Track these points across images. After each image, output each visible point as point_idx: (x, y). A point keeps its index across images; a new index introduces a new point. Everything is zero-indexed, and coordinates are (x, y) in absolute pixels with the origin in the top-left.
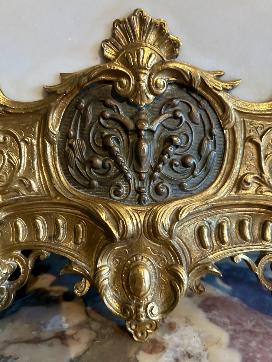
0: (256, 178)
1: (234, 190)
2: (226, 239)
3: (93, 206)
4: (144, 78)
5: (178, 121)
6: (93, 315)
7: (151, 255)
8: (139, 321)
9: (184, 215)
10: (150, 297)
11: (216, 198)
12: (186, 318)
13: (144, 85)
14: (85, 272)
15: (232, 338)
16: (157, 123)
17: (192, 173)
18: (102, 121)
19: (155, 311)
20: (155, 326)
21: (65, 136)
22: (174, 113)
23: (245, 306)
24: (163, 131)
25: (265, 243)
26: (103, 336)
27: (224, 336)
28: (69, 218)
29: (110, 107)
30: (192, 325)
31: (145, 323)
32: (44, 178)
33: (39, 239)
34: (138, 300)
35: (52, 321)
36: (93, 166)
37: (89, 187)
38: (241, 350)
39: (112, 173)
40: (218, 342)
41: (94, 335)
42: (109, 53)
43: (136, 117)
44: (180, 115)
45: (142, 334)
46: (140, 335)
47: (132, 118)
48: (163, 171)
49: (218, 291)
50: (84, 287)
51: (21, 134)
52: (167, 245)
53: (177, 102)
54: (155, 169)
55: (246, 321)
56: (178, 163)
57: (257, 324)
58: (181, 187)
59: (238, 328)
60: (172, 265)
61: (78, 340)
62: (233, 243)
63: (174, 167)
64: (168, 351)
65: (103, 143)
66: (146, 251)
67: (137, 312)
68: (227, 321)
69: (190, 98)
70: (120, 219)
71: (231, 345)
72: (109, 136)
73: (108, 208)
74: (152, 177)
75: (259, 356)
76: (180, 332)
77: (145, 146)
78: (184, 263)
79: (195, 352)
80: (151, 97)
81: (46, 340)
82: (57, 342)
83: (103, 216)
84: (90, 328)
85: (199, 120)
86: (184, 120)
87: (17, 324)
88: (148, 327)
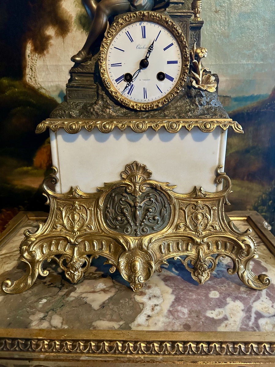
0: (184, 225)
1: (175, 229)
2: (171, 250)
3: (117, 237)
4: (138, 187)
5: (152, 202)
6: (116, 283)
7: (140, 256)
8: (136, 283)
9: (153, 241)
10: (140, 274)
11: (167, 233)
12: (156, 284)
13: (138, 189)
14: (114, 263)
15: (173, 291)
16: (143, 203)
17: (157, 223)
18: (121, 202)
19: (142, 279)
20: (142, 285)
21: (106, 207)
22: (150, 199)
23: (183, 279)
24: (145, 206)
25: (188, 252)
26: (121, 290)
27: (170, 290)
28: (107, 241)
29: (125, 196)
30: (158, 286)
31: (138, 284)
32: (97, 224)
33: (95, 250)
34: (135, 275)
35: (99, 285)
36: (117, 220)
37: (115, 229)
38: (175, 295)
39: (125, 223)
40: (167, 292)
41: (117, 290)
42: (124, 176)
43: (134, 201)
44: (152, 199)
45: (137, 289)
46: (136, 289)
47: (133, 201)
48: (145, 222)
49: (172, 273)
50: (113, 270)
51: (87, 206)
52: (146, 252)
53: (151, 194)
54: (142, 222)
55: (181, 285)
56: (151, 219)
57: (186, 286)
58: (153, 229)
59: (177, 288)
60: (148, 261)
61: (111, 292)
62: (174, 252)
63: (150, 221)
64: (147, 295)
65: (121, 211)
66: (138, 255)
67: (135, 279)
68: (173, 285)
69: (156, 193)
70: (128, 242)
71: (172, 293)
72: (124, 208)
73: (123, 238)
74: (141, 225)
75: (182, 297)
76: (152, 289)
77: (138, 213)
78: (154, 260)
79: (157, 295)
80: (141, 193)
81: (98, 292)
82: (102, 292)
83: (122, 241)
84: (115, 288)
85: (160, 202)
86: (154, 201)
87: (84, 286)
88: (139, 286)
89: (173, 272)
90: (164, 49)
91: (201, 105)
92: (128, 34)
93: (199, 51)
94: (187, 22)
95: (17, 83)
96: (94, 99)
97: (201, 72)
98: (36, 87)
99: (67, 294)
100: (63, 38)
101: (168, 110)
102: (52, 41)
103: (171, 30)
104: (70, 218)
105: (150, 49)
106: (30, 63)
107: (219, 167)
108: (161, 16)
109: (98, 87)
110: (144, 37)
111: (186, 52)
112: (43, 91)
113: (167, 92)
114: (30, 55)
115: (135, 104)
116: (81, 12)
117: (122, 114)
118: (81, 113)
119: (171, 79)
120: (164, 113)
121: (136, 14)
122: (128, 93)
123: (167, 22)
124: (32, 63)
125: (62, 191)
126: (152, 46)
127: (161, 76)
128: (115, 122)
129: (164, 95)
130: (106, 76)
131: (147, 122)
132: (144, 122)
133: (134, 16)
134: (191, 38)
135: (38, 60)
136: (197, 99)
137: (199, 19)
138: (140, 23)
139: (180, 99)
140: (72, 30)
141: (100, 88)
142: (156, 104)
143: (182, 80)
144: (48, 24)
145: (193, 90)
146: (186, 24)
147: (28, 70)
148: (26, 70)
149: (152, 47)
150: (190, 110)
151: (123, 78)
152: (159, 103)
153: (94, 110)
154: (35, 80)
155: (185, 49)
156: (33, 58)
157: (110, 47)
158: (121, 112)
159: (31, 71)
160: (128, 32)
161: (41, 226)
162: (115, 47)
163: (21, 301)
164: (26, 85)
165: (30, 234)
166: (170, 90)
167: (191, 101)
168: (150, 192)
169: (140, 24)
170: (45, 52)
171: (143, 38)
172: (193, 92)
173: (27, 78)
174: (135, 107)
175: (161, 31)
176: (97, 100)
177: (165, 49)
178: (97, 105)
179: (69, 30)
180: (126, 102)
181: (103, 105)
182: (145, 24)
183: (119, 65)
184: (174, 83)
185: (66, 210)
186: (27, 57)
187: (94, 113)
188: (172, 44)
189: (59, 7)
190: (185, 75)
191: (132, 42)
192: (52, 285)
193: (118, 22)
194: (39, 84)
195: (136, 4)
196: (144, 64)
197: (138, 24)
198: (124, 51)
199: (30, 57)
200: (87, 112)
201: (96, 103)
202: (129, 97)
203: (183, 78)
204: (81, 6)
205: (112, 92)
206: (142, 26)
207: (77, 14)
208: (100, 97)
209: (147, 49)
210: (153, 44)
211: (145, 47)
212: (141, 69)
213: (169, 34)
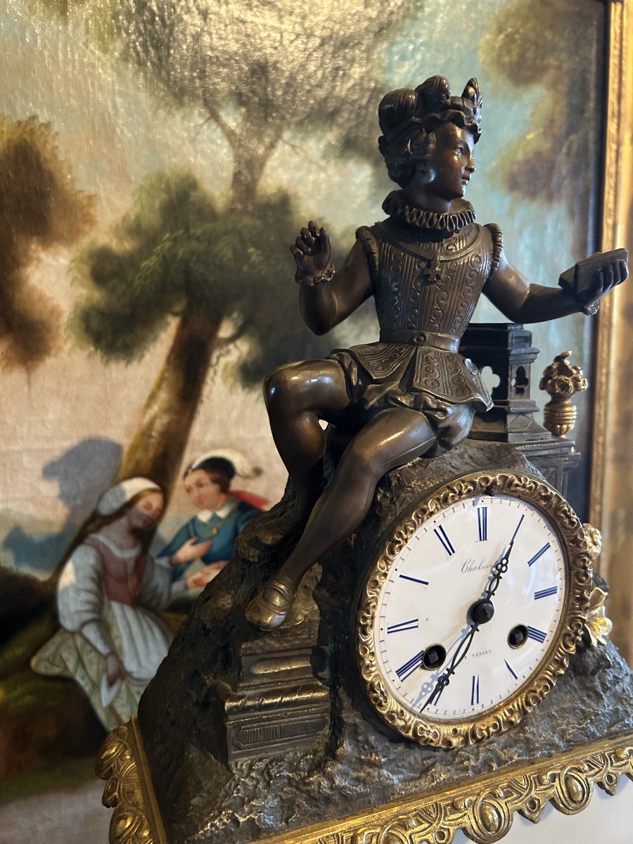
90: (529, 563)
92: (441, 533)
94: (557, 467)
96: (319, 735)
100: (29, 371)
103: (552, 514)
105: (500, 571)
108: (536, 485)
109: (337, 698)
110: (483, 536)
111: (585, 568)
113: (529, 674)
116: (89, 299)
119: (541, 637)
121: (474, 483)
122: (430, 701)
123: (546, 498)
126: (504, 562)
127: (518, 636)
129: (521, 681)
130: (375, 670)
136: (597, 676)
138: (473, 499)
140: (60, 349)
141: (349, 703)
142: (505, 718)
145: (589, 656)
146: (556, 474)
149: (506, 565)
150: (586, 715)
151: (420, 662)
152: (511, 711)
153: (331, 785)
155: (585, 561)
157: (388, 577)
158: (410, 763)
160: (440, 527)
162: (401, 576)
166: (535, 666)
167: (582, 683)
169: (474, 504)
171: (481, 540)
172: (591, 662)
174: (454, 741)
175: (523, 516)
177: (531, 563)
178: (341, 763)
179: (49, 348)
180: (431, 736)
181: (357, 758)
182: (486, 501)
183: (411, 625)
184: (546, 645)
187: (334, 796)
188: (547, 546)
191: (450, 554)
193: (423, 510)
196: (479, 613)
197: (469, 502)
198: (427, 583)
200: (312, 799)
201: (334, 758)
202: (432, 711)
203: (573, 635)
204: (89, 282)
205: (392, 715)
206: (479, 509)
207: (77, 305)
208: (347, 731)
209: (490, 569)
210: (507, 557)
211: (484, 565)
212: (475, 629)
213: (542, 521)
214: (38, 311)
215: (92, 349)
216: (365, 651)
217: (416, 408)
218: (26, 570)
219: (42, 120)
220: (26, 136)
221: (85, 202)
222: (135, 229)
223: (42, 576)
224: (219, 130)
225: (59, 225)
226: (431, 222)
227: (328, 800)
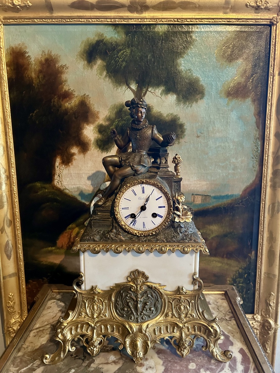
0: (171, 313)
1: (165, 317)
2: (162, 332)
3: (124, 323)
4: (139, 287)
5: (148, 298)
6: (123, 355)
7: (141, 337)
8: (137, 357)
9: (150, 326)
10: (140, 350)
11: (159, 320)
13: (139, 289)
14: (122, 342)
15: (164, 363)
16: (142, 298)
17: (153, 313)
18: (127, 297)
19: (141, 354)
20: (141, 359)
21: (116, 301)
22: (147, 295)
23: (171, 353)
24: (144, 300)
25: (174, 333)
26: (126, 362)
27: (161, 362)
28: (116, 325)
29: (130, 293)
30: (153, 359)
31: (138, 358)
32: (110, 313)
33: (108, 332)
34: (137, 351)
35: (110, 357)
36: (124, 310)
37: (123, 316)
38: (165, 366)
39: (130, 313)
40: (159, 364)
41: (124, 362)
42: (129, 279)
43: (136, 296)
44: (149, 295)
45: (138, 361)
46: (137, 361)
47: (135, 297)
48: (144, 313)
49: (163, 347)
50: (121, 347)
51: (103, 299)
52: (145, 335)
53: (148, 292)
54: (142, 312)
55: (169, 358)
56: (148, 310)
57: (172, 359)
58: (149, 317)
59: (166, 360)
60: (146, 340)
61: (119, 363)
62: (165, 334)
63: (147, 311)
64: (145, 366)
65: (127, 303)
66: (139, 336)
67: (136, 354)
68: (164, 357)
69: (152, 291)
70: (132, 328)
71: (163, 365)
72: (129, 302)
73: (129, 324)
74: (141, 314)
75: (170, 368)
76: (149, 361)
77: (139, 306)
78: (150, 340)
79: (152, 366)
80: (141, 291)
81: (110, 363)
82: (113, 364)
83: (127, 326)
84: (123, 360)
85: (154, 297)
86: (150, 297)
87: (100, 358)
88: (139, 359)
89: (164, 345)
91: (181, 233)
92: (133, 191)
93: (179, 198)
94: (171, 180)
95: (47, 186)
96: (110, 228)
97: (181, 210)
98: (62, 188)
99: (89, 366)
100: (84, 154)
101: (159, 236)
102: (75, 157)
103: (161, 189)
104: (91, 308)
105: (147, 200)
106: (57, 172)
107: (195, 274)
108: (154, 183)
109: (112, 220)
111: (170, 202)
112: (67, 191)
113: (158, 225)
114: (58, 166)
115: (137, 232)
116: (98, 137)
117: (129, 238)
118: (101, 238)
119: (161, 217)
120: (157, 238)
121: (138, 181)
122: (133, 225)
123: (158, 186)
124: (60, 172)
125: (86, 289)
126: (148, 198)
127: (154, 215)
128: (124, 246)
129: (156, 226)
130: (119, 216)
131: (145, 246)
132: (143, 245)
133: (137, 183)
134: (175, 187)
135: (64, 169)
136: (178, 229)
137: (179, 177)
139: (167, 228)
140: (91, 149)
141: (114, 222)
142: (151, 232)
143: (168, 218)
144: (73, 145)
147: (56, 177)
148: (55, 176)
150: (174, 237)
151: (130, 216)
152: (153, 231)
153: (110, 236)
154: (61, 184)
155: (170, 201)
156: (61, 168)
157: (121, 198)
159: (58, 177)
161: (71, 313)
162: (124, 198)
163: (57, 371)
164: (54, 187)
165: (64, 321)
166: (160, 223)
167: (174, 230)
168: (148, 290)
170: (70, 164)
171: (143, 193)
172: (176, 225)
173: (56, 182)
174: (137, 234)
175: (154, 189)
176: (112, 229)
177: (157, 200)
178: (112, 233)
179: (89, 149)
180: (132, 232)
181: (116, 233)
182: (144, 185)
183: (127, 208)
184: (163, 219)
185: (89, 302)
186: (56, 168)
187: (110, 238)
188: (161, 197)
189: (82, 133)
190: (170, 215)
191: (136, 195)
192: (77, 357)
193: (127, 186)
194: (64, 186)
195: (138, 173)
196: (143, 208)
197: (140, 185)
198: (130, 201)
199: (59, 168)
200: (105, 237)
201: (111, 231)
202: (133, 227)
204: (98, 133)
205: (122, 225)
206: (142, 187)
207: (95, 138)
208: (114, 227)
209: (145, 200)
210: (149, 197)
211: (144, 198)
212: (141, 211)
213: (159, 191)
214: (86, 140)
215: (98, 149)
216: (115, 211)
217: (129, 166)
218: (83, 201)
219: (87, 95)
220: (83, 99)
221: (97, 113)
222: (108, 119)
223: (87, 203)
224: (130, 91)
225: (91, 119)
226: (136, 127)
227: (108, 238)
